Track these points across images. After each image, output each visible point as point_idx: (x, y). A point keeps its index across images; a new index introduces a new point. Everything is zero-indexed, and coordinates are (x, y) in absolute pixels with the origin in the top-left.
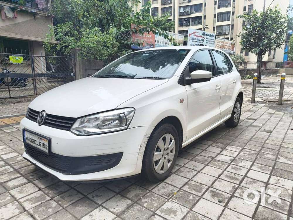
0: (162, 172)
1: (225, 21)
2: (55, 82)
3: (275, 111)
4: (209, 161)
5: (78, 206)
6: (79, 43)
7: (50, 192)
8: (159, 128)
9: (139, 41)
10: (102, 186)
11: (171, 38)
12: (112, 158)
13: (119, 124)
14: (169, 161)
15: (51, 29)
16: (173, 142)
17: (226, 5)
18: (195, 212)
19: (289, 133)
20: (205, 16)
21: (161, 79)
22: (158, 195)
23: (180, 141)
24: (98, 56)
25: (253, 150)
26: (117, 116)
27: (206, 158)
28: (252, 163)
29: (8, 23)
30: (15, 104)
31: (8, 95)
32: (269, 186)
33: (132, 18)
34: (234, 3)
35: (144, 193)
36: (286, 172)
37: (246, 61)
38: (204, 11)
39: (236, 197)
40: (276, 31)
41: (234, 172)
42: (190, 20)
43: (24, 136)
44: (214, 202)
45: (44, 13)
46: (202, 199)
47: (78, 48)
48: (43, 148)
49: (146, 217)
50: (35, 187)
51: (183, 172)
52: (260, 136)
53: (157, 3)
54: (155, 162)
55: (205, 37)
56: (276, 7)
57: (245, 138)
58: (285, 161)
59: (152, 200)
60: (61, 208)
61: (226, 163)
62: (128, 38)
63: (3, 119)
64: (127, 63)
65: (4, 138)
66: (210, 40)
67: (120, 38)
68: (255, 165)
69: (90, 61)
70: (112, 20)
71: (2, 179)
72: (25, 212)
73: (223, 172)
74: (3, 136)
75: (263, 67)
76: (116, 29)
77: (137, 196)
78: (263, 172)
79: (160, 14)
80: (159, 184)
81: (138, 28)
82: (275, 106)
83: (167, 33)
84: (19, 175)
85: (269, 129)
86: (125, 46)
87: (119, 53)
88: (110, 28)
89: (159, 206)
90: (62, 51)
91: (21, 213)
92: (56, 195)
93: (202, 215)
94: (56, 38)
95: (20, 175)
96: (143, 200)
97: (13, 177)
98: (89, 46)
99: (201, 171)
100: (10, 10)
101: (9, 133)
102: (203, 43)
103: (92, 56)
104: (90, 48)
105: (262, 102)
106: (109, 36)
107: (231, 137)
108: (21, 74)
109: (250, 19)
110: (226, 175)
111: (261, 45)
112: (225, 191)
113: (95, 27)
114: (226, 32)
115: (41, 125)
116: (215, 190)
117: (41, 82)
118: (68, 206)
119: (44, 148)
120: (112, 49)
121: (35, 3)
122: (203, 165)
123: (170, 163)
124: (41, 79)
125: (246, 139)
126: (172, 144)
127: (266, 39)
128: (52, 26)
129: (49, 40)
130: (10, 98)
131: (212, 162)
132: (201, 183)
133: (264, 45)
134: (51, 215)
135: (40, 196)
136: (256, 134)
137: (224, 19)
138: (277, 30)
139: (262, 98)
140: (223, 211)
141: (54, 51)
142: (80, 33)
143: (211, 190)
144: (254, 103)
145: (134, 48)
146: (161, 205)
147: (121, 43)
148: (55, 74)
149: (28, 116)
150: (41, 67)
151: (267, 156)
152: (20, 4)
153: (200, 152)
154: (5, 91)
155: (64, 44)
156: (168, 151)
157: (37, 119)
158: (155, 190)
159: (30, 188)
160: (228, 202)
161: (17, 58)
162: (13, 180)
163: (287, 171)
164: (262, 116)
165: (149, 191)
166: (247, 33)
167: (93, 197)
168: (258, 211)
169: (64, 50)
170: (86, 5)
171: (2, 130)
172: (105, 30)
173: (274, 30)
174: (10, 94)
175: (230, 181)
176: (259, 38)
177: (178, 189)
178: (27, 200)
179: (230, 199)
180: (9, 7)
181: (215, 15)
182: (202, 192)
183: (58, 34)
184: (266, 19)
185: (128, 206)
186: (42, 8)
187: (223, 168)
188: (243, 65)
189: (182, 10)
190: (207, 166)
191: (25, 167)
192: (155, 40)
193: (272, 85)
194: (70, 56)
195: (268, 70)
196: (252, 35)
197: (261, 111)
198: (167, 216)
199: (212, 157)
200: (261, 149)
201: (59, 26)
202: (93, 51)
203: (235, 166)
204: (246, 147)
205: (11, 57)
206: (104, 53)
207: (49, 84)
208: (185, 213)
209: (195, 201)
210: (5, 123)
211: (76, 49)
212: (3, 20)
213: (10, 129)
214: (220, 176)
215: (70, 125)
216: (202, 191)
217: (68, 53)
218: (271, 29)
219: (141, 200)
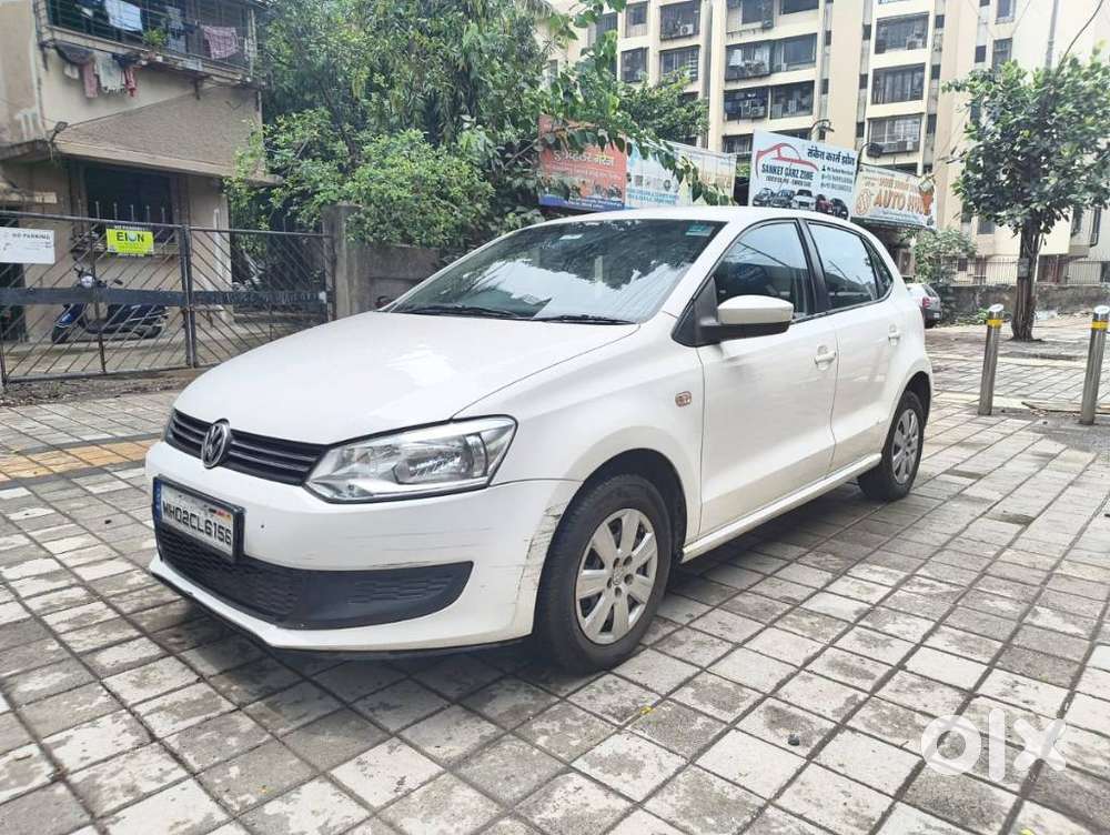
0: (607, 638)
1: (902, 99)
2: (262, 320)
3: (1063, 446)
4: (779, 613)
5: (324, 733)
6: (350, 184)
7: (234, 688)
8: (599, 488)
9: (567, 181)
10: (403, 676)
11: (687, 166)
12: (434, 581)
13: (463, 470)
14: (633, 603)
15: (252, 134)
16: (650, 539)
17: (909, 39)
18: (705, 770)
19: (1096, 529)
20: (825, 83)
21: (614, 322)
22: (589, 712)
23: (678, 539)
24: (416, 232)
25: (947, 583)
26: (457, 444)
27: (769, 603)
28: (933, 623)
29: (104, 110)
30: (122, 399)
31: (96, 367)
32: (975, 701)
33: (545, 94)
34: (939, 31)
35: (542, 705)
36: (1051, 660)
37: (981, 252)
38: (823, 61)
39: (853, 730)
40: (1095, 142)
41: (864, 651)
42: (767, 96)
43: (156, 502)
44: (773, 744)
45: (231, 76)
46: (734, 731)
47: (345, 203)
48: (218, 540)
49: (539, 776)
50: (187, 671)
51: (681, 643)
52: (983, 537)
53: (645, 33)
54: (582, 601)
55: (819, 162)
56: (1096, 52)
57: (925, 539)
58: (1057, 623)
59: (565, 727)
60: (267, 737)
61: (840, 623)
62: (528, 166)
63: (79, 449)
64: (518, 261)
65: (83, 511)
66: (836, 174)
67: (499, 167)
68: (943, 632)
69: (388, 248)
70: (471, 99)
71: (79, 641)
72: (155, 744)
73: (823, 650)
74: (82, 505)
75: (1050, 278)
76: (483, 134)
77: (516, 711)
78: (964, 654)
79: (653, 73)
80: (598, 678)
81: (564, 130)
82: (1067, 430)
83: (670, 148)
84: (134, 633)
85: (1023, 512)
86: (517, 197)
87: (492, 220)
88: (462, 130)
89: (588, 744)
90: (289, 214)
91: (141, 745)
92: (254, 698)
93: (727, 780)
94: (270, 164)
95: (137, 634)
96: (536, 727)
97: (115, 636)
98: (386, 196)
99: (746, 646)
100: (114, 67)
101: (100, 497)
102: (809, 185)
103: (396, 233)
104: (386, 203)
105: (1021, 411)
106: (456, 160)
107: (875, 536)
108: (144, 291)
109: (994, 96)
110: (830, 659)
111: (1034, 194)
112: (816, 711)
113: (408, 125)
114: (905, 143)
115: (215, 466)
116: (783, 706)
117: (210, 320)
118: (291, 732)
119: (222, 540)
120: (469, 208)
121: (199, 39)
122: (759, 626)
123: (638, 611)
124: (214, 311)
125: (928, 544)
126: (646, 545)
127: (1052, 172)
128: (255, 122)
129: (246, 172)
130: (105, 375)
131: (789, 616)
132: (741, 681)
133: (1046, 193)
134: (236, 756)
135: (201, 697)
136: (971, 526)
137: (898, 93)
138: (1099, 140)
139: (1025, 396)
140: (799, 772)
141: (261, 213)
142: (355, 147)
143: (770, 704)
144: (989, 414)
145: (546, 203)
146: (593, 743)
147: (502, 187)
148: (262, 294)
149: (171, 436)
150: (213, 268)
151: (991, 604)
152: (147, 45)
153: (751, 583)
154: (87, 350)
155: (299, 188)
156: (632, 569)
157: (200, 446)
158: (581, 698)
159: (170, 673)
160: (822, 745)
161: (132, 233)
162: (116, 648)
163: (1053, 656)
164: (1007, 465)
165: (557, 699)
166: (982, 149)
167: (372, 710)
168: (920, 776)
169: (296, 208)
170: (378, 48)
171: (77, 485)
172: (443, 137)
173: (1085, 137)
174: (104, 364)
175: (841, 679)
176: (1029, 169)
177: (659, 698)
178: (160, 709)
179: (831, 735)
180: (110, 55)
181: (864, 79)
182: (740, 711)
183: (279, 151)
184: (1057, 97)
185: (485, 741)
186: (224, 56)
187: (825, 636)
188: (971, 269)
189: (737, 59)
190: (769, 630)
191: (153, 608)
192: (628, 175)
193: (1075, 349)
194: (317, 228)
195: (1070, 292)
196: (1002, 156)
197: (1008, 447)
198: (607, 776)
199: (795, 600)
200: (977, 580)
201: (282, 124)
202: (399, 213)
203: (869, 632)
204: (922, 571)
205: (111, 234)
206: (438, 222)
207: (241, 330)
208: (671, 771)
209: (711, 738)
210: (89, 463)
211: (340, 207)
212: (89, 101)
213: (105, 482)
214: (808, 661)
215: (305, 469)
216: (739, 707)
217: (310, 221)
218: (1074, 134)
219: (530, 726)
